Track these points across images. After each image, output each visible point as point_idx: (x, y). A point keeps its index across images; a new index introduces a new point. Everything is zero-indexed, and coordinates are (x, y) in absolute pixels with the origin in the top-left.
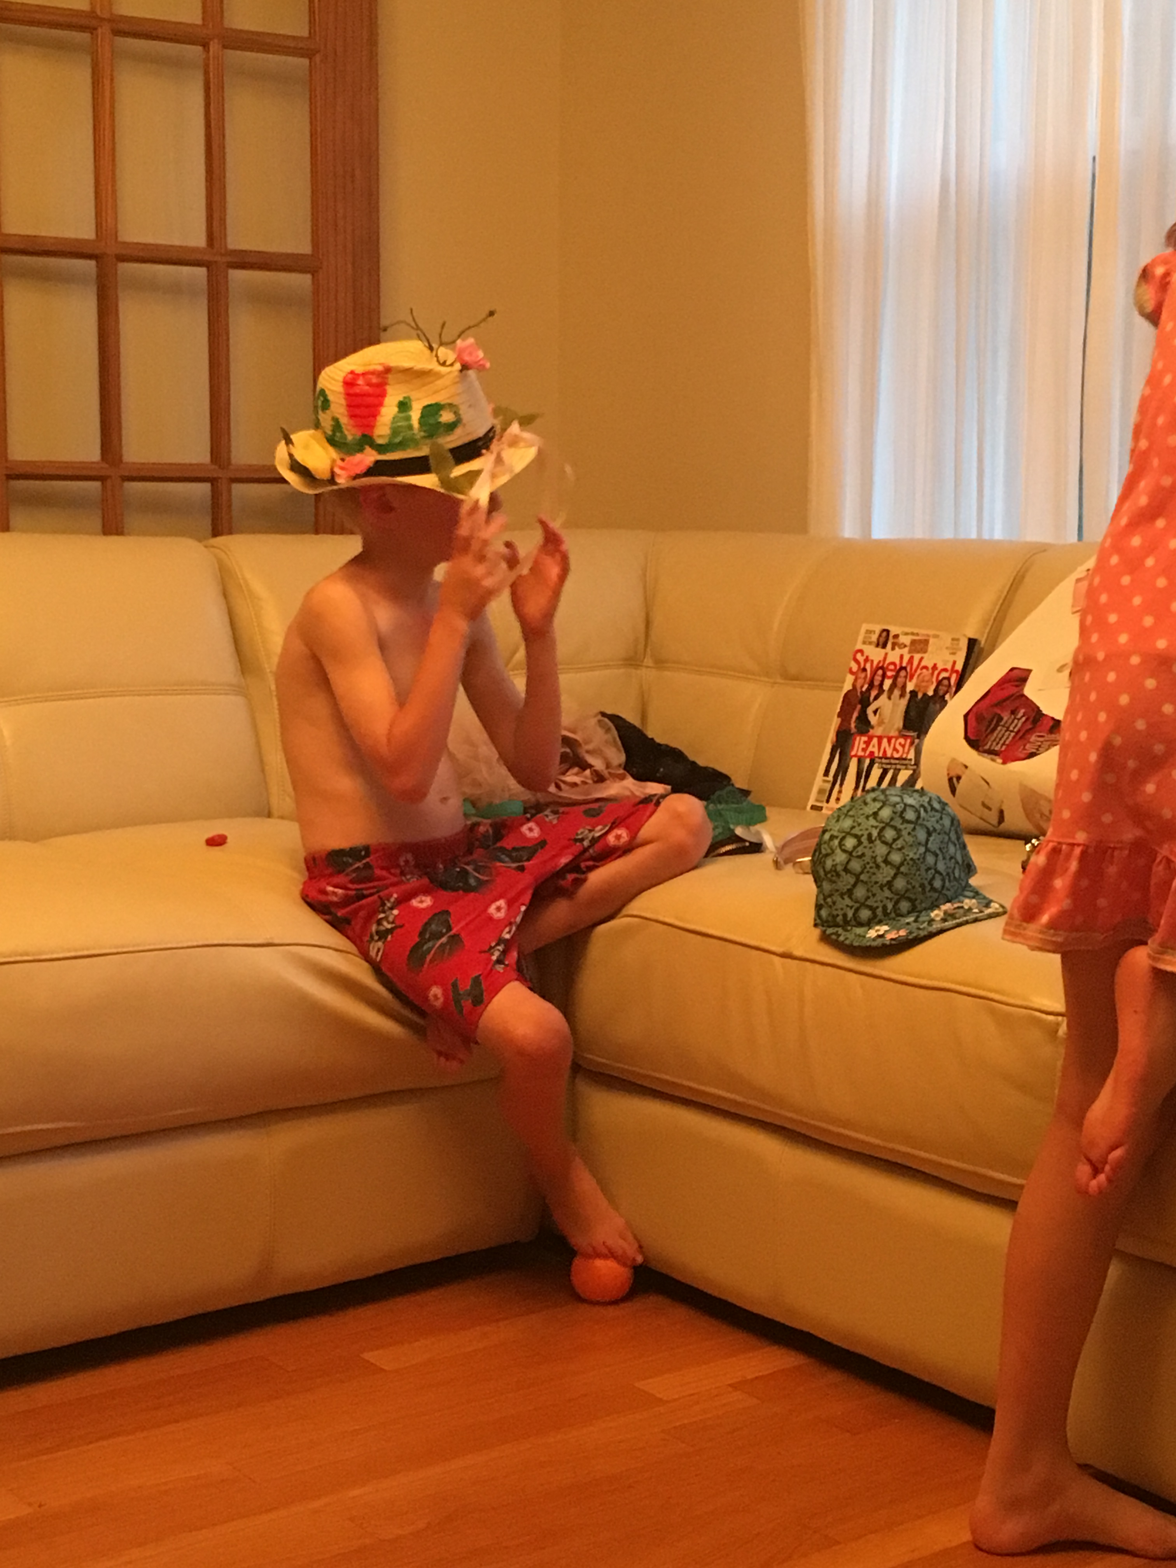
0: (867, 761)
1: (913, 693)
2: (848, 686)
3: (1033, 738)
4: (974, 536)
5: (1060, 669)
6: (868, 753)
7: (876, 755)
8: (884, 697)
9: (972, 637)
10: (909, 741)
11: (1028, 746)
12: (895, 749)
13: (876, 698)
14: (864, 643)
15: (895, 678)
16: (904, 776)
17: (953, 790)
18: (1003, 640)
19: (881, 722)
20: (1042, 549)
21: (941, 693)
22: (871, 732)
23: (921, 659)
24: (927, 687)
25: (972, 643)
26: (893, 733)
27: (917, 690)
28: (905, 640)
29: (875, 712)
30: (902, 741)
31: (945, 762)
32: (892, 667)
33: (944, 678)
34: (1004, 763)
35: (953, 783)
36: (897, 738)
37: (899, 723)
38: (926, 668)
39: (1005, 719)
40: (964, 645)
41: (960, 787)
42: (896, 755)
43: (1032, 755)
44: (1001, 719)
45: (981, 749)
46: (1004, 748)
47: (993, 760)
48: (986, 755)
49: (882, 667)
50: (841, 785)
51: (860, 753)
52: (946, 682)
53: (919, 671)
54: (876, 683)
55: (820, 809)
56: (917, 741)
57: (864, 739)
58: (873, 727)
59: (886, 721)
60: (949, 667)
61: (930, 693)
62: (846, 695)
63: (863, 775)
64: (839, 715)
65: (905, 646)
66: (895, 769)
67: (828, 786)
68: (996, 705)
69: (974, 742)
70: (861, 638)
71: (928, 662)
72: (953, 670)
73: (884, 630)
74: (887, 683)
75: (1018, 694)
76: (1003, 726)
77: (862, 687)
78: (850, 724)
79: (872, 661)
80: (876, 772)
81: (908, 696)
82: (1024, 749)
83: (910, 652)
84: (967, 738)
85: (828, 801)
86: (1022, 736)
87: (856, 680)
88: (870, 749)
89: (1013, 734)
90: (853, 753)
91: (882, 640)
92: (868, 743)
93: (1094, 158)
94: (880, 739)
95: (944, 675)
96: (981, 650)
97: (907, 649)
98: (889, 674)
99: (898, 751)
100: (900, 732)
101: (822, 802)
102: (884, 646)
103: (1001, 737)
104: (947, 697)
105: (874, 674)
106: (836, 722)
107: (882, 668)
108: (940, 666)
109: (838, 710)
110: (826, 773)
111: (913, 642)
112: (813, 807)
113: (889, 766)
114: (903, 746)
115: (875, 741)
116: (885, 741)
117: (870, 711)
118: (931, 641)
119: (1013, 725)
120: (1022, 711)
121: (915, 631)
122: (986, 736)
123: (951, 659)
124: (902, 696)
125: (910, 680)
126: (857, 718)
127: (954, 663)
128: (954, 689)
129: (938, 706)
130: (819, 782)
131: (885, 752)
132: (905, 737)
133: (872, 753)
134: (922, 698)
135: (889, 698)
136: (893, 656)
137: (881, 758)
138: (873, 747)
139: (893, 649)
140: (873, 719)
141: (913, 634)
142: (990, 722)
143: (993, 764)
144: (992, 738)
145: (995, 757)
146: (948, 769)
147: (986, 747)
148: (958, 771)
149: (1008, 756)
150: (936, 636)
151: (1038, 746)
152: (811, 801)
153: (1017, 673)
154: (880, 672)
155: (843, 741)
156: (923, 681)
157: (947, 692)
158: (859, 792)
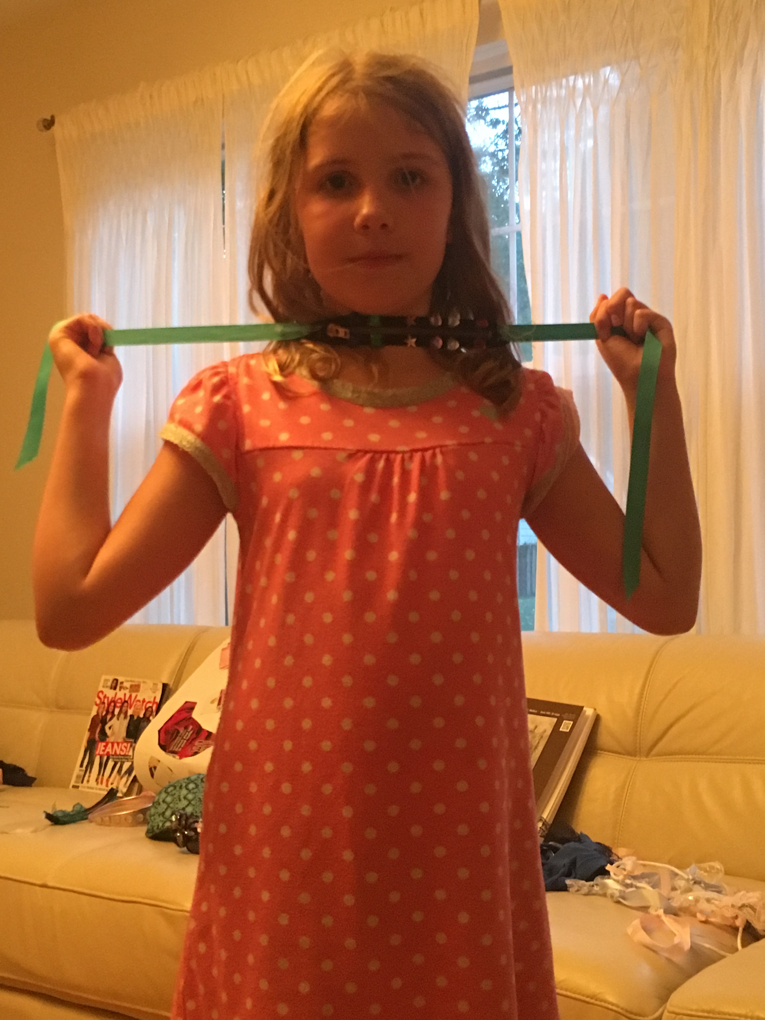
1: (132, 716)
2: (94, 713)
3: (196, 743)
4: (169, 622)
5: (212, 702)
6: (105, 753)
7: (111, 753)
8: (115, 719)
9: (165, 682)
11: (194, 748)
12: (121, 750)
13: (111, 719)
14: (103, 687)
15: (121, 708)
16: (126, 766)
17: (152, 775)
18: (182, 685)
19: (113, 734)
20: (204, 630)
21: (147, 715)
22: (108, 740)
23: (136, 697)
24: (139, 713)
25: (165, 686)
26: (120, 740)
27: (134, 714)
28: (127, 685)
29: (110, 728)
30: (125, 744)
31: (147, 759)
33: (150, 707)
34: (181, 758)
35: (152, 770)
36: (122, 743)
37: (124, 734)
38: (139, 701)
39: (181, 732)
40: (160, 687)
41: (156, 773)
42: (122, 753)
43: (196, 753)
44: (178, 732)
45: (167, 751)
46: (180, 750)
47: (174, 757)
48: (170, 754)
49: (114, 701)
50: (90, 772)
51: (101, 753)
54: (111, 710)
56: (134, 744)
57: (104, 744)
58: (108, 737)
59: (116, 733)
61: (142, 716)
62: (93, 719)
63: (103, 766)
64: (89, 730)
65: (127, 688)
66: (121, 762)
67: (83, 773)
68: (177, 724)
69: (163, 747)
70: (102, 683)
72: (154, 702)
73: (115, 679)
74: (117, 711)
75: (188, 717)
76: (180, 736)
77: (102, 713)
78: (95, 735)
80: (111, 764)
81: (128, 718)
82: (192, 750)
83: (130, 692)
84: (159, 744)
85: (82, 782)
86: (191, 742)
87: (99, 709)
88: (107, 750)
89: (185, 741)
90: (97, 753)
91: (114, 685)
92: (105, 747)
94: (113, 744)
95: (149, 705)
96: (170, 690)
97: (128, 690)
98: (118, 705)
99: (123, 751)
100: (124, 739)
102: (115, 688)
103: (179, 743)
104: (151, 718)
105: (109, 705)
106: (87, 735)
108: (147, 700)
109: (88, 727)
110: (81, 766)
111: (131, 686)
112: (74, 787)
113: (117, 760)
114: (126, 748)
115: (110, 745)
116: (116, 745)
117: (107, 727)
118: (142, 685)
119: (186, 735)
120: (191, 727)
121: (133, 679)
122: (171, 742)
123: (153, 695)
124: (125, 717)
125: (130, 708)
126: (100, 731)
127: (155, 698)
128: (154, 714)
129: (146, 723)
130: (77, 771)
131: (116, 751)
132: (127, 742)
133: (108, 753)
134: (136, 719)
135: (118, 719)
136: (120, 694)
137: (113, 755)
139: (120, 690)
140: (108, 732)
141: (131, 681)
142: (173, 734)
143: (174, 759)
144: (174, 744)
145: (175, 755)
146: (149, 763)
147: (171, 749)
148: (155, 764)
149: (182, 755)
150: (144, 682)
151: (200, 748)
152: (73, 783)
153: (188, 705)
154: (113, 704)
155: (91, 746)
156: (137, 709)
157: (151, 715)
158: (101, 776)
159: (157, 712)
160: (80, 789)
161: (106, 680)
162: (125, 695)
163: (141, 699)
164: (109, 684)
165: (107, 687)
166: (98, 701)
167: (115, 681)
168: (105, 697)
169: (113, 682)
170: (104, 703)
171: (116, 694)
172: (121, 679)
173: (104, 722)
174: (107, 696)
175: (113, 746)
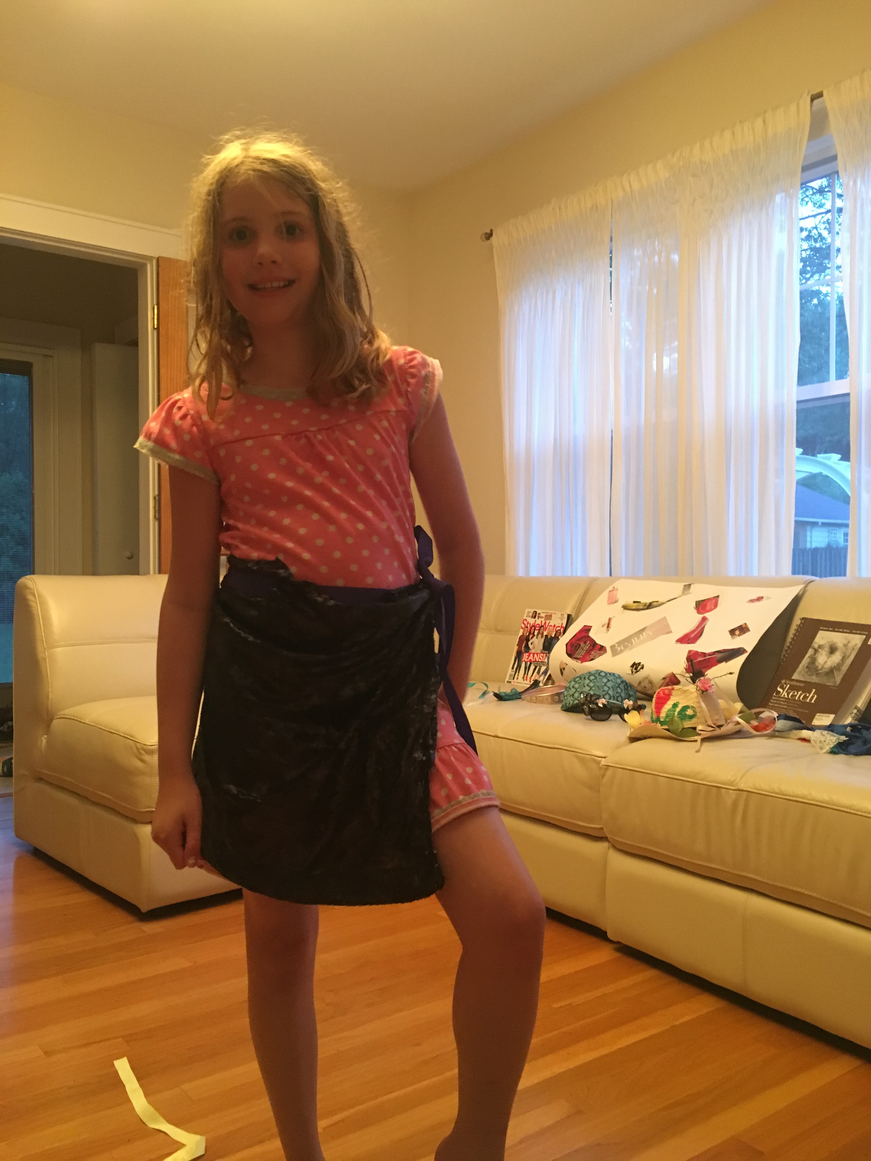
0: (529, 663)
1: (546, 636)
2: (521, 634)
3: (593, 653)
4: (570, 574)
5: (603, 626)
6: (529, 660)
7: (532, 660)
8: (535, 637)
9: (569, 613)
10: (545, 655)
11: (591, 656)
12: (539, 658)
13: (532, 638)
14: (527, 616)
15: (539, 630)
16: (543, 668)
17: (562, 674)
18: (581, 615)
19: (534, 648)
20: (595, 579)
21: (557, 635)
24: (552, 634)
25: (569, 616)
26: (539, 652)
27: (548, 634)
28: (543, 615)
29: (532, 644)
30: (542, 655)
31: (559, 663)
32: (538, 626)
33: (559, 630)
34: (582, 663)
35: (562, 670)
36: (540, 654)
37: (541, 647)
38: (551, 626)
39: (582, 645)
40: (566, 616)
41: (565, 672)
42: (540, 661)
43: (592, 659)
44: (580, 645)
45: (572, 657)
46: (581, 657)
47: (577, 662)
48: (575, 659)
50: (519, 673)
51: (526, 660)
52: (559, 631)
53: (548, 627)
54: (532, 632)
55: (510, 682)
56: (548, 655)
57: (527, 654)
58: (531, 650)
59: (536, 647)
60: (560, 625)
61: (553, 636)
62: (520, 638)
63: (527, 669)
64: (517, 645)
65: (543, 617)
66: (540, 666)
67: (514, 673)
68: (578, 640)
69: (570, 655)
70: (525, 615)
71: (552, 624)
72: (562, 627)
73: (535, 611)
74: (536, 632)
75: (587, 636)
76: (581, 648)
77: (526, 633)
78: (522, 649)
79: (530, 624)
80: (532, 667)
81: (544, 637)
82: (589, 657)
84: (567, 653)
85: (513, 679)
86: (588, 652)
87: (524, 631)
88: (530, 658)
89: (585, 651)
90: (523, 660)
91: (534, 615)
92: (529, 656)
93: (612, 431)
94: (534, 654)
95: (558, 628)
96: (573, 619)
97: (544, 619)
98: (537, 628)
99: (541, 659)
100: (541, 651)
101: (511, 679)
102: (535, 617)
103: (580, 653)
104: (560, 637)
105: (531, 628)
106: (516, 648)
107: (534, 626)
108: (557, 625)
109: (517, 643)
110: (513, 668)
111: (546, 616)
112: (508, 682)
113: (537, 665)
114: (543, 657)
115: (532, 655)
116: (536, 655)
117: (529, 643)
118: (553, 615)
119: (585, 647)
120: (589, 642)
121: (547, 611)
122: (575, 652)
123: (561, 622)
124: (542, 637)
125: (545, 631)
126: (525, 646)
127: (562, 624)
128: (562, 634)
129: (556, 641)
130: (510, 671)
131: (536, 659)
132: (544, 653)
133: (531, 660)
134: (550, 638)
135: (537, 638)
136: (538, 621)
137: (534, 662)
138: (531, 657)
139: (538, 618)
140: (530, 646)
141: (546, 613)
142: (576, 647)
143: (577, 663)
144: (577, 653)
145: (578, 660)
146: (560, 665)
147: (575, 657)
148: (564, 666)
149: (583, 660)
150: (555, 613)
151: (595, 656)
152: (507, 679)
153: (586, 628)
154: (533, 628)
155: (519, 655)
156: (550, 631)
157: (559, 635)
158: (526, 675)
159: (564, 632)
160: (512, 683)
161: (529, 612)
162: (542, 621)
163: (553, 625)
164: (531, 614)
165: (529, 616)
166: (523, 626)
167: (535, 613)
168: (528, 623)
169: (533, 613)
170: (527, 627)
171: (536, 621)
172: (538, 611)
173: (528, 640)
174: (529, 622)
175: (533, 656)
